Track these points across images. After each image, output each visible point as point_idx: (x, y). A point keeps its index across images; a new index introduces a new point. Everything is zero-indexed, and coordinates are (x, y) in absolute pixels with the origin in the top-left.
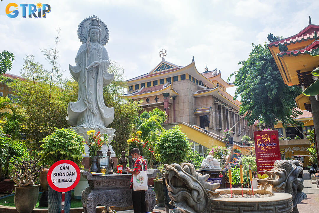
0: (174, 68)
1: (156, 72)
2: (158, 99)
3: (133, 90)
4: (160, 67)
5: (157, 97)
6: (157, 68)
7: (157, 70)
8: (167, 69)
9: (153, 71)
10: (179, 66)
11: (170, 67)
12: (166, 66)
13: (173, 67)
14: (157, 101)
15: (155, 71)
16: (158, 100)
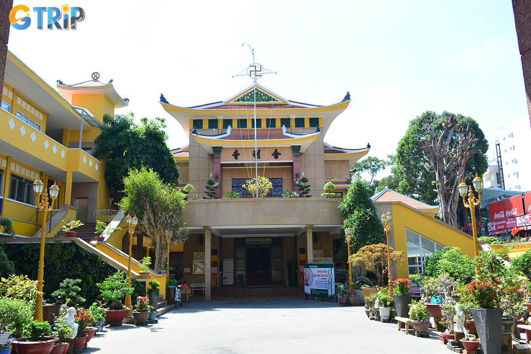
0: (280, 102)
1: (241, 102)
2: (280, 154)
3: (203, 128)
4: (250, 95)
5: (276, 150)
6: (242, 96)
7: (243, 99)
8: (265, 102)
9: (234, 98)
10: (289, 101)
11: (270, 99)
12: (262, 94)
13: (277, 101)
14: (276, 157)
15: (238, 100)
16: (279, 156)
